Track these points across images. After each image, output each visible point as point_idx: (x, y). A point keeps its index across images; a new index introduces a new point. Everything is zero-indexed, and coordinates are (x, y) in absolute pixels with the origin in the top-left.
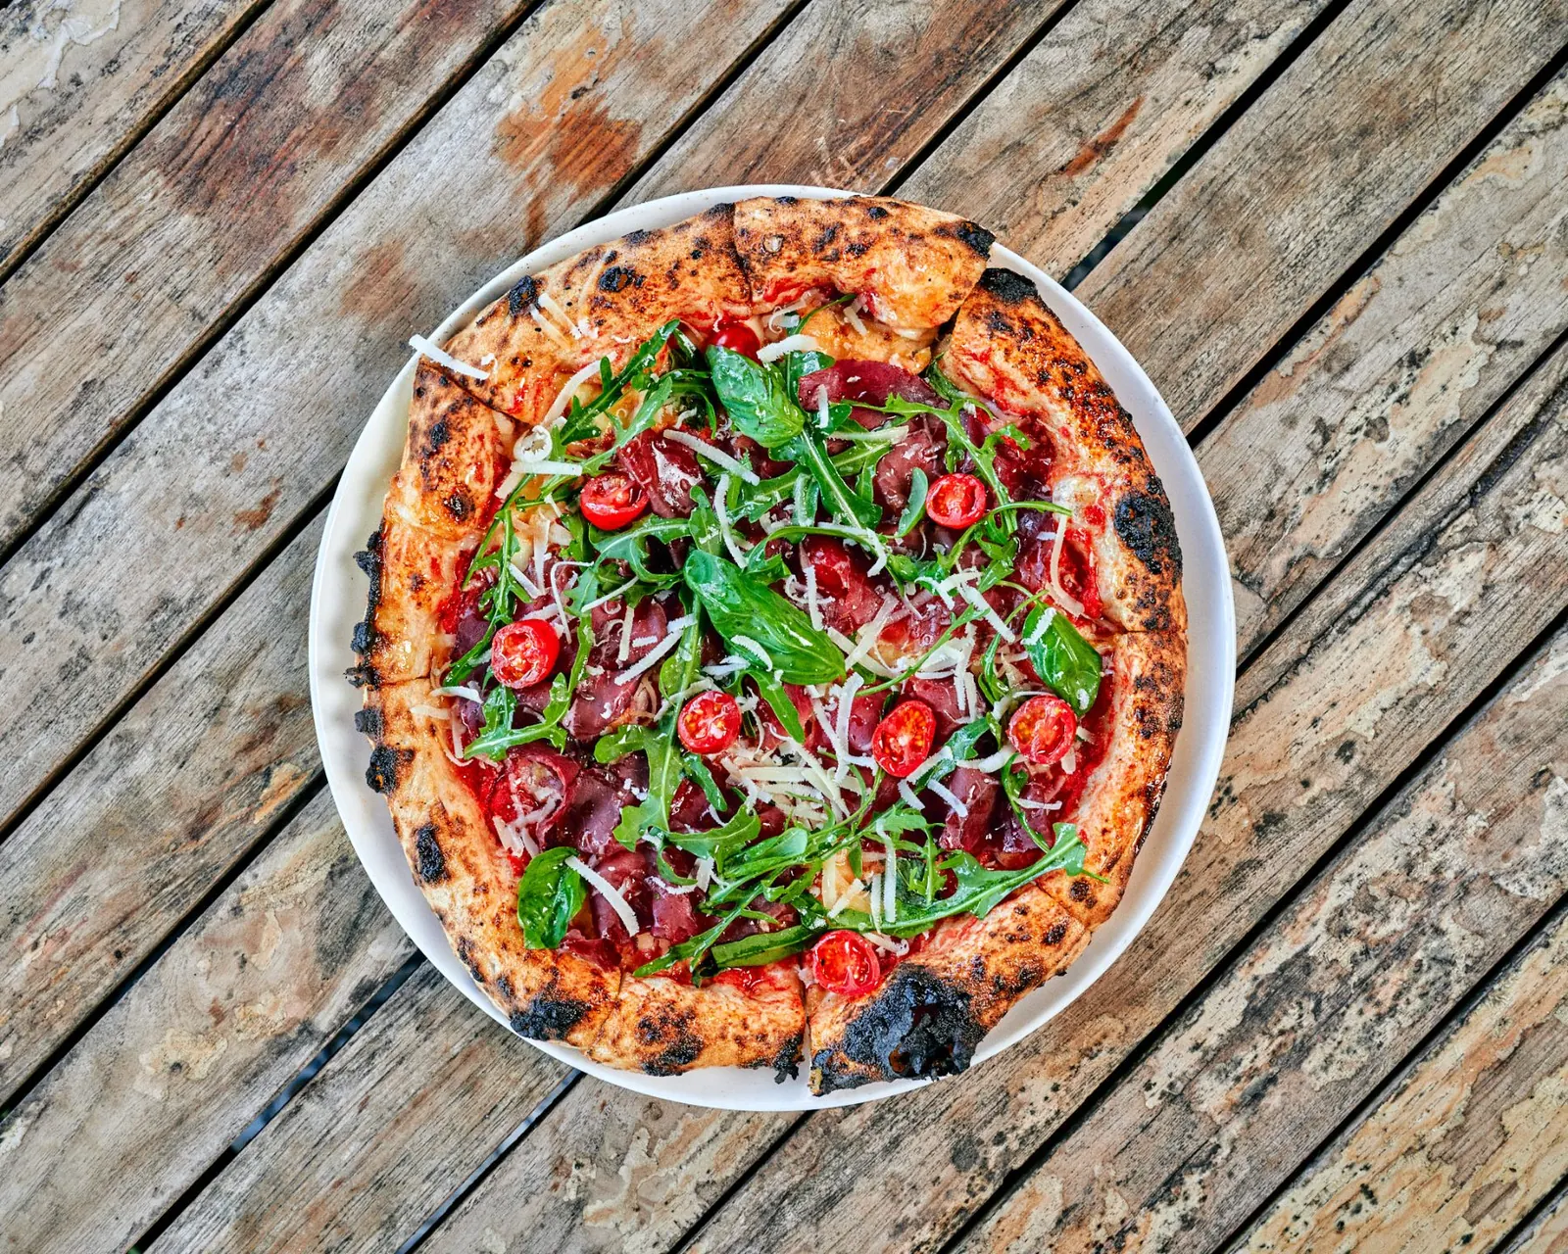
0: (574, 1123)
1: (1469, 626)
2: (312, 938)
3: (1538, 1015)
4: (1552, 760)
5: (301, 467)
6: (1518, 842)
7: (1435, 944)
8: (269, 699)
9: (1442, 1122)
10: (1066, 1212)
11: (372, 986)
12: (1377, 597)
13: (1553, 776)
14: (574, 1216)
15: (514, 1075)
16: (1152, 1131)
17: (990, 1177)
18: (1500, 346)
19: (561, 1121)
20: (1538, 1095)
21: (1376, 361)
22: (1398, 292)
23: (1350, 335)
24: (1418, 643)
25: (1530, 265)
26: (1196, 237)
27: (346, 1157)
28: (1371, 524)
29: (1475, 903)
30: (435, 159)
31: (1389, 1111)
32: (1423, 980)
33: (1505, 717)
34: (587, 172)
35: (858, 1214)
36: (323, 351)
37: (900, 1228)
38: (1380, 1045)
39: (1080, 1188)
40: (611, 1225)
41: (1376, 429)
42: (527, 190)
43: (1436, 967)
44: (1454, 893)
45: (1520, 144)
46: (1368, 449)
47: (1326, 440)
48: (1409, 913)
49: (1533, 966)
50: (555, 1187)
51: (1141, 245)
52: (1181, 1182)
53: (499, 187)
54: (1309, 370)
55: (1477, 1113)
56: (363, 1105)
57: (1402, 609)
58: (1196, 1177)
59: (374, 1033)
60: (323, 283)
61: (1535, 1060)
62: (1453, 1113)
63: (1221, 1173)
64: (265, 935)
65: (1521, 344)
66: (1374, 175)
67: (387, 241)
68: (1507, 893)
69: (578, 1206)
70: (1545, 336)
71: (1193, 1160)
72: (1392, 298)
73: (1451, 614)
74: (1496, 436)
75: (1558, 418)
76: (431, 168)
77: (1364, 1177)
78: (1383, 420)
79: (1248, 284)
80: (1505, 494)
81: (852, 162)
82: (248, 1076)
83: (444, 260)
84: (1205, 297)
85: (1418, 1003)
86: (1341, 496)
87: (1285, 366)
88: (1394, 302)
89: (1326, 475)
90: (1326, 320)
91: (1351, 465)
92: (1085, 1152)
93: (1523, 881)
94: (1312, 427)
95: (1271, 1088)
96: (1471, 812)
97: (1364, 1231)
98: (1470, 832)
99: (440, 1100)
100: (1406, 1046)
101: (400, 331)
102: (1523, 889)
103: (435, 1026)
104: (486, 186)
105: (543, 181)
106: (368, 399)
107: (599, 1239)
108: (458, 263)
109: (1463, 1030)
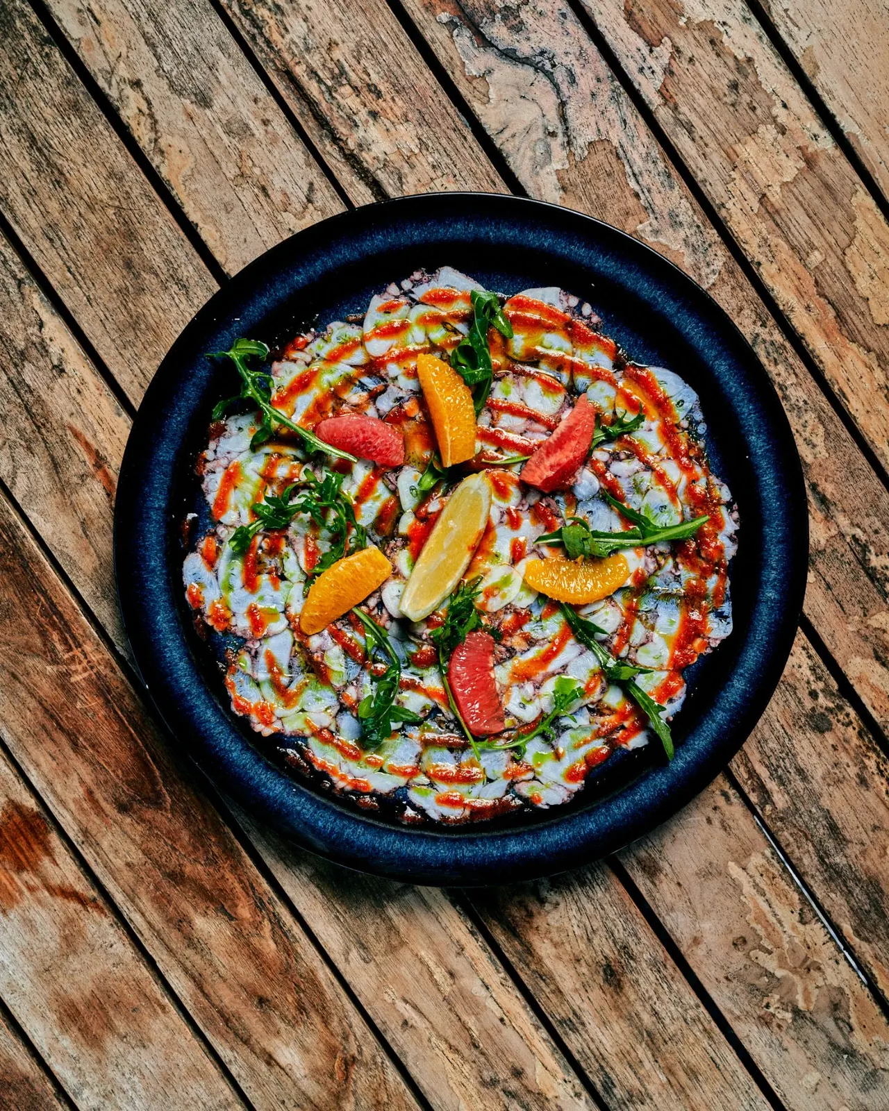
0: (735, 1003)
3: (809, 281)
5: (210, 1104)
9: (871, 369)
10: (878, 658)
14: (804, 1017)
15: (691, 1040)
16: (832, 582)
17: (840, 708)
18: (310, 201)
19: (732, 1012)
20: (867, 293)
31: (855, 406)
34: (35, 847)
35: (846, 810)
36: (126, 1070)
37: (863, 781)
38: (805, 402)
39: (862, 644)
40: (816, 992)
42: (39, 894)
45: (162, 152)
49: (772, 277)
52: (874, 569)
53: (32, 914)
55: (871, 342)
58: (873, 557)
60: (77, 1060)
61: (841, 291)
62: (866, 359)
63: (873, 538)
65: (311, 184)
66: (162, 266)
67: (55, 1006)
68: (714, 284)
69: (797, 1012)
70: (309, 165)
71: (860, 556)
75: (372, 169)
76: (6, 962)
81: (70, 649)
83: (79, 967)
85: (781, 368)
92: (836, 635)
93: (708, 271)
95: (820, 489)
99: (698, 1098)
100: (811, 383)
101: (124, 1010)
102: (713, 272)
103: (643, 1090)
104: (29, 924)
105: (35, 881)
106: (170, 1043)
107: (824, 1002)
108: (83, 956)
109: (807, 338)
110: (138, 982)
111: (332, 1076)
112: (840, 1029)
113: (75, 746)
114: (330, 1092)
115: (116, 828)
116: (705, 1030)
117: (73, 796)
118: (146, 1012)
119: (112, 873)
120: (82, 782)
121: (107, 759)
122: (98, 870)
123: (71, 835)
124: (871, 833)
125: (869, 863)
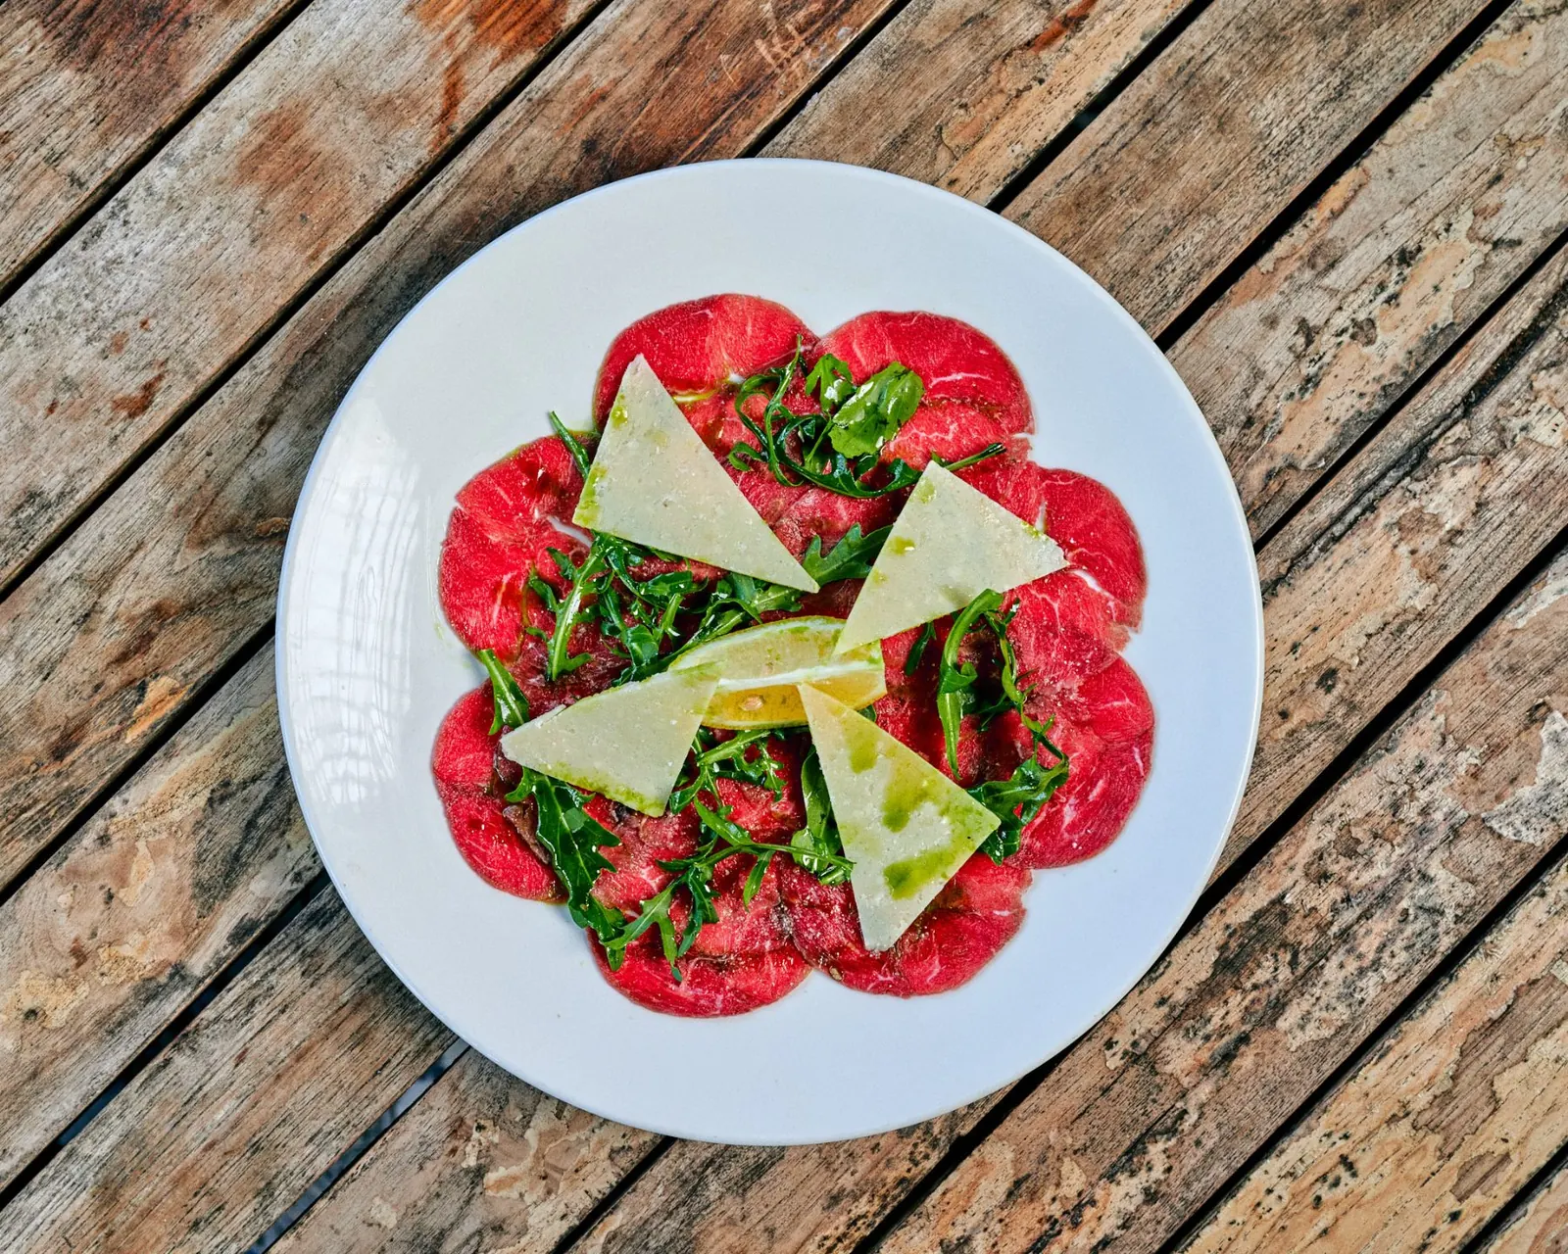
0: (475, 1080)
1: (1461, 546)
2: (188, 871)
3: (1536, 970)
4: (1549, 693)
5: (188, 349)
6: (1513, 781)
7: (1422, 892)
8: (146, 605)
9: (1428, 1087)
10: (1017, 1184)
11: (254, 924)
12: (1363, 513)
13: (1550, 710)
14: (474, 1184)
15: (409, 1026)
16: (1113, 1094)
17: (934, 1144)
18: (1496, 245)
19: (461, 1077)
20: (1533, 1057)
21: (1364, 258)
22: (1388, 185)
23: (1337, 229)
24: (1407, 562)
25: (1529, 159)
26: (1171, 120)
27: (219, 1116)
28: (1357, 434)
29: (1466, 847)
30: (344, 17)
31: (1371, 1073)
32: (1409, 930)
33: (1499, 645)
34: (511, 34)
35: (789, 1184)
36: (215, 222)
37: (835, 1199)
38: (1362, 1001)
39: (1033, 1157)
40: (515, 1195)
41: (1363, 331)
42: (445, 52)
43: (1423, 917)
44: (1442, 836)
45: (1519, 28)
46: (1354, 352)
47: (1309, 342)
48: (1394, 857)
49: (1528, 917)
50: (454, 1151)
51: (1112, 128)
52: (1145, 1152)
53: (414, 49)
54: (1292, 266)
55: (1466, 1078)
56: (241, 1058)
57: (1389, 527)
58: (1161, 1146)
59: (255, 978)
60: (217, 150)
61: (1529, 1020)
62: (1440, 1077)
63: (1189, 1141)
64: (135, 868)
65: (1519, 243)
66: (1363, 58)
67: (289, 104)
68: (1500, 836)
69: (479, 1173)
70: (1545, 234)
71: (1158, 1127)
72: (1381, 190)
73: (1442, 533)
74: (1493, 342)
75: (1558, 323)
76: (339, 25)
77: (1343, 1147)
78: (1371, 322)
79: (1227, 173)
80: (1501, 404)
81: (801, 30)
82: (111, 1025)
84: (1180, 185)
85: (1403, 957)
86: (1326, 403)
87: (1266, 262)
88: (1383, 195)
89: (1308, 380)
90: (1312, 213)
91: (1335, 370)
92: (1040, 1117)
93: (1518, 823)
94: (1295, 328)
95: (1243, 1048)
96: (1462, 748)
97: (1343, 1206)
98: (1461, 770)
99: (327, 1053)
100: (1390, 1003)
101: (301, 203)
102: (1518, 832)
103: (323, 970)
104: (399, 47)
105: (462, 44)
106: (265, 277)
107: (501, 1210)
108: (368, 130)
109: (1452, 986)
110: (345, 214)
111: (260, 516)
112: (467, 1242)
113: (664, 64)
114: (235, 520)
115: (559, 142)
116: (429, 1043)
117: (594, 73)
118: (304, 234)
119: (495, 148)
120: (616, 82)
121: (655, 111)
122: (494, 128)
123: (537, 81)
124: (761, 1226)
125: (717, 1233)
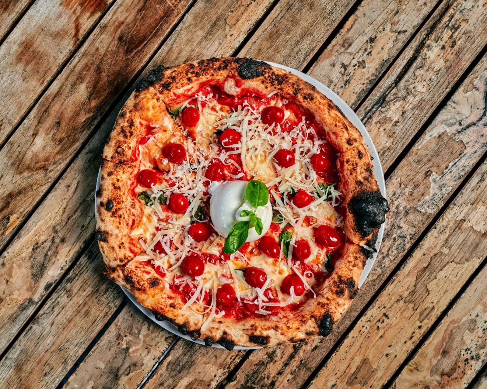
0: (122, 322)
1: (399, 126)
2: (29, 271)
3: (436, 251)
4: (431, 167)
5: (8, 116)
6: (423, 195)
7: (399, 232)
8: (6, 193)
9: (407, 290)
11: (51, 284)
12: (368, 120)
13: (432, 172)
14: (126, 353)
15: (101, 309)
18: (399, 33)
19: (118, 322)
20: (438, 277)
21: (359, 42)
22: (364, 19)
23: (350, 34)
24: (383, 133)
25: (406, 5)
26: (295, 8)
27: (48, 342)
28: (363, 96)
29: (411, 217)
30: (41, 9)
31: (390, 288)
32: (396, 243)
33: (414, 154)
34: (92, 8)
36: (11, 76)
38: (385, 267)
40: (138, 355)
41: (362, 64)
42: (73, 16)
43: (400, 239)
44: (403, 214)
46: (360, 71)
47: (345, 70)
48: (389, 222)
49: (432, 235)
50: (119, 344)
51: (278, 12)
53: (64, 16)
54: (338, 47)
55: (419, 285)
56: (52, 324)
57: (376, 123)
59: (53, 300)
60: (9, 54)
61: (436, 266)
62: (411, 286)
64: (13, 272)
65: (406, 31)
67: (29, 38)
68: (421, 212)
69: (127, 349)
70: (414, 28)
72: (362, 21)
73: (393, 123)
74: (402, 62)
75: (421, 54)
76: (40, 12)
77: (384, 311)
78: (364, 61)
79: (314, 21)
80: (406, 81)
82: (13, 319)
83: (48, 42)
84: (301, 27)
85: (395, 252)
86: (353, 88)
87: (330, 47)
88: (363, 22)
89: (346, 81)
90: (342, 30)
91: (354, 77)
93: (426, 207)
94: (341, 66)
96: (406, 187)
97: (386, 328)
98: (407, 194)
99: (77, 320)
100: (393, 266)
101: (36, 67)
102: (426, 210)
103: (73, 295)
104: (59, 16)
105: (78, 12)
106: (28, 91)
107: (135, 360)
108: (53, 43)
109: (411, 259)
110: (50, 69)
111: (37, 163)
112: (126, 370)
113: (139, 11)
114: (29, 165)
115: (111, 39)
116: (107, 313)
117: (119, 16)
118: (38, 76)
119: (92, 43)
120: (126, 18)
121: (139, 26)
122: (91, 37)
123: (102, 21)
124: (213, 355)
125: (200, 359)
